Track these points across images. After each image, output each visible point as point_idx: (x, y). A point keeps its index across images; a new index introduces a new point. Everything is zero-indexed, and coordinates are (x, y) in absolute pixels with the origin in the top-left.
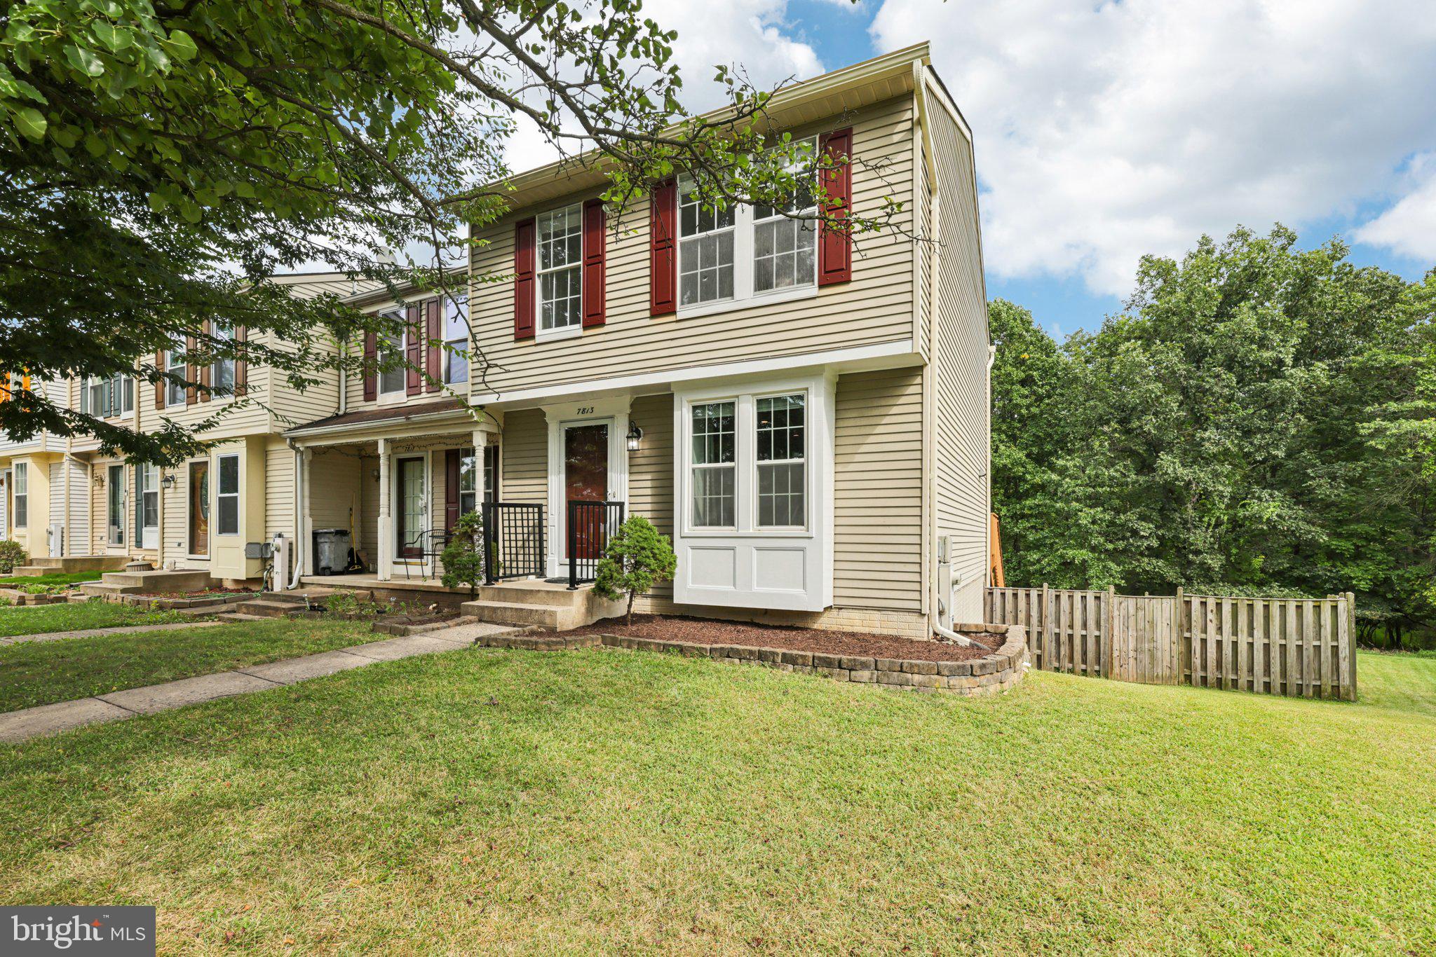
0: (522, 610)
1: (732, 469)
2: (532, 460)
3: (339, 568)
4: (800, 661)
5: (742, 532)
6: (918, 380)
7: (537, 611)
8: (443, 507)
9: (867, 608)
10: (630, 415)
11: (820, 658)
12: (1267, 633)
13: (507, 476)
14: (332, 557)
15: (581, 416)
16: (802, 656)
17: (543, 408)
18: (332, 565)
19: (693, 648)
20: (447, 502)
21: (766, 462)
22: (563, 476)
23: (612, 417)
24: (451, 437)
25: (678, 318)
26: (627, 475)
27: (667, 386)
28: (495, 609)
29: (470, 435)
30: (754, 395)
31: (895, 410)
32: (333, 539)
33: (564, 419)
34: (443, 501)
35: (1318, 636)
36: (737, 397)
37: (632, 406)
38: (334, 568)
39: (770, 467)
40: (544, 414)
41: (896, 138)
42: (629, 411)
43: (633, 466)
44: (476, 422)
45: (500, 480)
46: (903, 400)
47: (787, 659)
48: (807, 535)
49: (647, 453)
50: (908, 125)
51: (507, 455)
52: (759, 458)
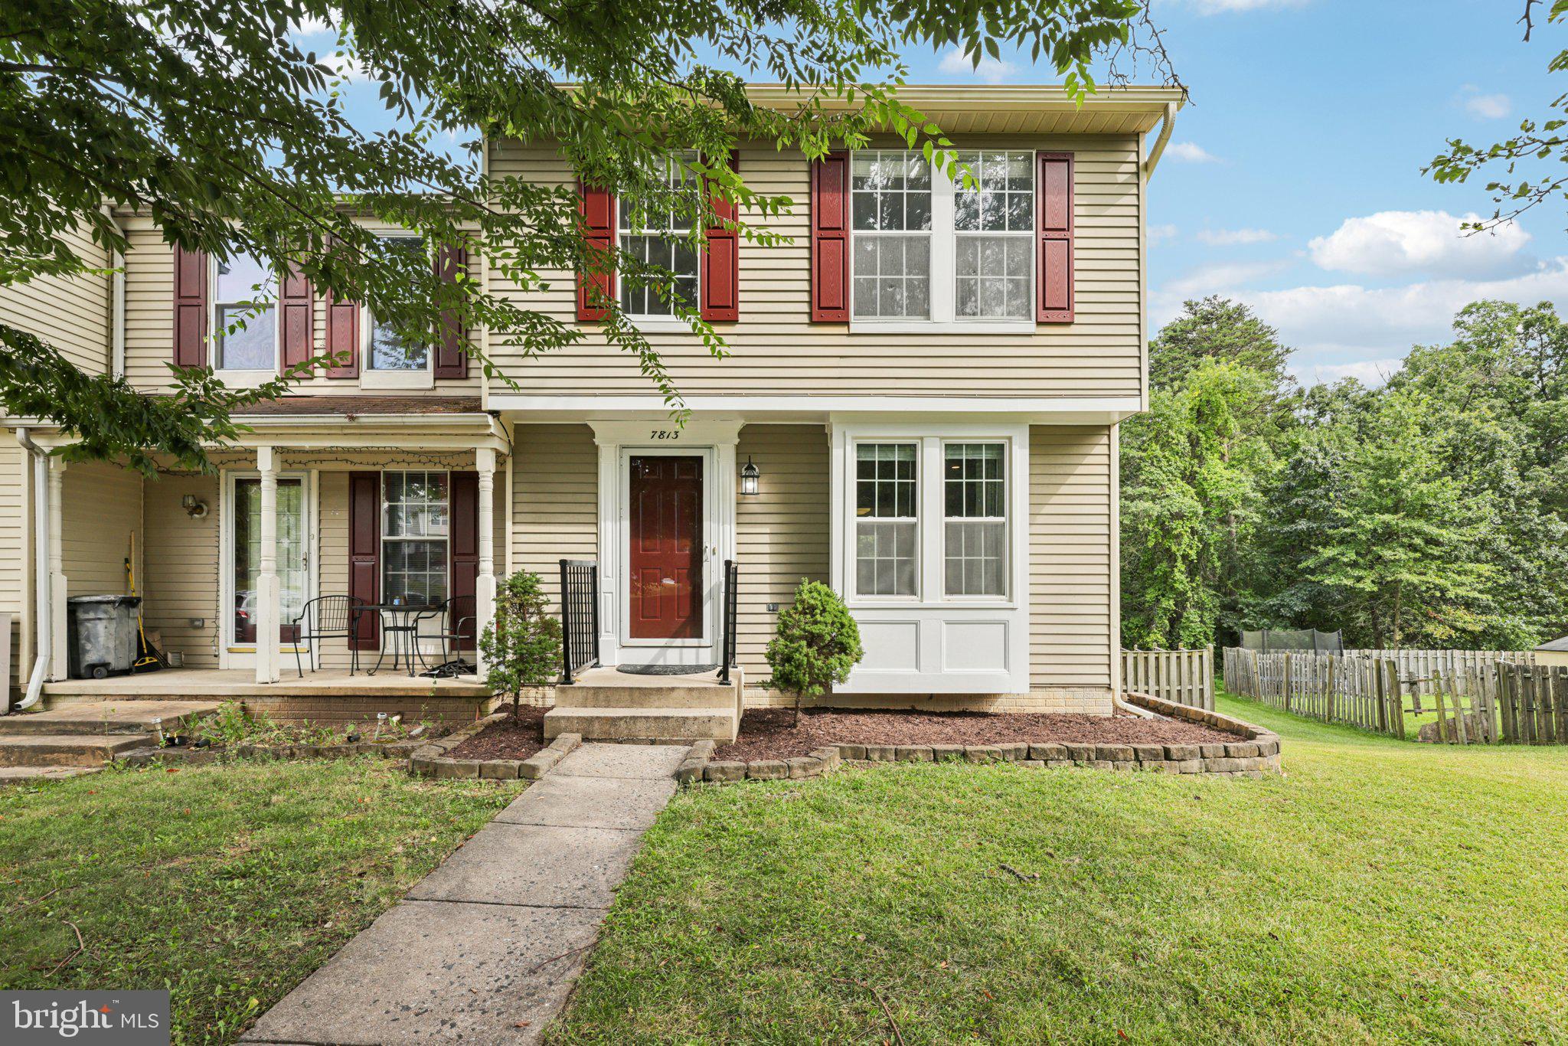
0: (667, 718)
1: (914, 526)
2: (569, 498)
3: (124, 664)
4: (1121, 756)
5: (927, 603)
6: (1105, 440)
7: (695, 719)
8: (346, 560)
9: (1051, 686)
10: (738, 447)
11: (1144, 751)
12: (1158, 683)
13: (519, 518)
14: (111, 645)
15: (656, 441)
16: (1123, 750)
17: (592, 425)
18: (110, 659)
19: (982, 752)
20: (353, 551)
21: (955, 519)
22: (626, 524)
23: (710, 447)
24: (369, 451)
25: (852, 331)
26: (734, 526)
27: (825, 415)
28: (614, 721)
29: (472, 453)
30: (942, 438)
31: (1080, 470)
32: (114, 613)
33: (626, 443)
34: (346, 551)
35: (1191, 682)
36: (922, 439)
37: (740, 434)
38: (115, 663)
39: (958, 526)
40: (592, 434)
41: (1121, 178)
42: (737, 441)
43: (741, 514)
44: (491, 435)
45: (509, 524)
46: (1089, 460)
47: (1101, 755)
48: (1010, 605)
49: (762, 498)
50: (1133, 168)
51: (519, 488)
52: (947, 515)
